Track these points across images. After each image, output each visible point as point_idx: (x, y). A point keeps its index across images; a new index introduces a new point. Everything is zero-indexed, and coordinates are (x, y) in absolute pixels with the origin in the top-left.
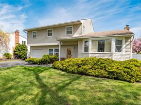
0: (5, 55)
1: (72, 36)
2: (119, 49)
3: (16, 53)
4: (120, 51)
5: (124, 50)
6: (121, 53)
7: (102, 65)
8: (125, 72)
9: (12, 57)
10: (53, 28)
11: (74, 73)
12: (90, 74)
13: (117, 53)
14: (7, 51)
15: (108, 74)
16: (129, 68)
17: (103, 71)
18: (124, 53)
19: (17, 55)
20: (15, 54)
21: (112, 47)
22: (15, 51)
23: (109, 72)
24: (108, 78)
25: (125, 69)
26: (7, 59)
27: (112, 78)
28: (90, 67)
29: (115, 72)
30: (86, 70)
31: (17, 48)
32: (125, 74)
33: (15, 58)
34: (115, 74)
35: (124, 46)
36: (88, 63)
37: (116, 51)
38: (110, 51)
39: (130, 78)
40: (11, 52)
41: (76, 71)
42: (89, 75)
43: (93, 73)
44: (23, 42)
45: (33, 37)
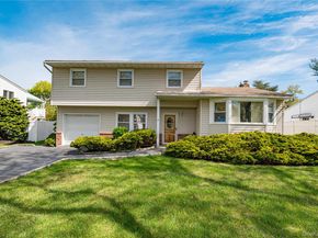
1: (182, 89)
4: (272, 121)
5: (275, 119)
10: (135, 69)
13: (269, 124)
18: (275, 124)
21: (264, 115)
35: (275, 114)
38: (262, 120)
44: (5, 92)
45: (74, 84)
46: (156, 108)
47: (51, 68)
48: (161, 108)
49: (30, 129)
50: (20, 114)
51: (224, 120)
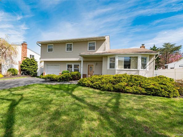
0: (9, 70)
1: (95, 51)
2: (144, 66)
3: (24, 68)
4: (145, 68)
5: (148, 67)
6: (145, 70)
7: (136, 82)
8: (162, 88)
9: (18, 73)
10: (73, 42)
11: (110, 91)
12: (128, 91)
13: (142, 70)
14: (12, 66)
15: (146, 91)
16: (165, 85)
17: (140, 88)
18: (148, 70)
19: (24, 70)
20: (22, 70)
21: (138, 64)
22: (22, 67)
23: (146, 88)
24: (146, 94)
25: (162, 86)
26: (12, 75)
27: (149, 95)
28: (126, 84)
29: (153, 88)
30: (124, 88)
31: (24, 63)
32: (163, 90)
33: (22, 74)
34: (153, 90)
35: (148, 64)
36: (122, 80)
37: (142, 68)
38: (136, 68)
39: (168, 94)
40: (17, 68)
41: (112, 89)
42: (127, 93)
43: (131, 91)
44: (31, 55)
45: (49, 51)
46: (81, 61)
47: (40, 45)
48: (83, 61)
49: (38, 71)
50: (34, 65)
51: (114, 68)
